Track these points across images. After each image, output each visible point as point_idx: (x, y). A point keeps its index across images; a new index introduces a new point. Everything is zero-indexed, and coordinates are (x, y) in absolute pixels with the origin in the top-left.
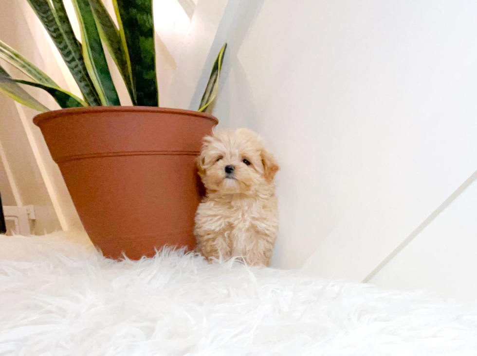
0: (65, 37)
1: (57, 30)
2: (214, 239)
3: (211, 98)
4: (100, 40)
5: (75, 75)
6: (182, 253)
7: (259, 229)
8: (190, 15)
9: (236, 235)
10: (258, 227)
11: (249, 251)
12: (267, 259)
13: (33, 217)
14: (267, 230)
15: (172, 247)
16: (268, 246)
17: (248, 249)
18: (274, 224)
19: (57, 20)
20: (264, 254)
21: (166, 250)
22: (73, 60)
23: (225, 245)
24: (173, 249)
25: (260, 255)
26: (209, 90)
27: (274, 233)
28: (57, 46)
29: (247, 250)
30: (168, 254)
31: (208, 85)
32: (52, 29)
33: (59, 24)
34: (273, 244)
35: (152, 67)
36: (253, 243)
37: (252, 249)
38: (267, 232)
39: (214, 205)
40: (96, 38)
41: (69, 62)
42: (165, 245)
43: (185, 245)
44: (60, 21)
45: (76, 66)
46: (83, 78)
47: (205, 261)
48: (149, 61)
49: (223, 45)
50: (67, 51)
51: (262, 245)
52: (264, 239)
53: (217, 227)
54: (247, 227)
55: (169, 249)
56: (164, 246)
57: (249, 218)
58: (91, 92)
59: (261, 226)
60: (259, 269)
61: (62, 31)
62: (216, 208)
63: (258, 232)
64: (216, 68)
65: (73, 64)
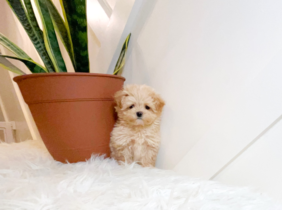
0: (34, 29)
1: (29, 25)
2: (122, 150)
3: (121, 65)
4: (55, 32)
5: (39, 52)
6: (103, 158)
7: (149, 144)
8: (109, 16)
9: (136, 147)
10: (149, 143)
11: (143, 157)
12: (154, 162)
13: (14, 128)
14: (154, 145)
15: (97, 155)
16: (154, 154)
17: (142, 155)
18: (158, 141)
19: (29, 19)
20: (152, 159)
21: (93, 157)
22: (38, 43)
23: (129, 153)
24: (97, 156)
25: (149, 160)
26: (120, 60)
27: (157, 147)
28: (29, 35)
29: (142, 157)
30: (94, 159)
31: (120, 57)
32: (26, 25)
33: (30, 22)
34: (157, 152)
35: (86, 48)
36: (146, 152)
37: (145, 156)
38: (153, 146)
39: (123, 128)
40: (52, 31)
41: (35, 44)
42: (93, 153)
43: (104, 153)
44: (31, 20)
45: (40, 47)
46: (44, 54)
47: (116, 163)
48: (84, 45)
49: (128, 34)
50: (35, 37)
51: (151, 153)
52: (152, 150)
53: (124, 142)
54: (143, 142)
55: (95, 156)
56: (92, 155)
57: (144, 137)
58: (49, 62)
59: (150, 142)
60: (149, 169)
61: (32, 26)
62: (124, 130)
63: (148, 146)
64: (124, 48)
65: (38, 46)
